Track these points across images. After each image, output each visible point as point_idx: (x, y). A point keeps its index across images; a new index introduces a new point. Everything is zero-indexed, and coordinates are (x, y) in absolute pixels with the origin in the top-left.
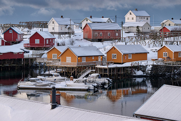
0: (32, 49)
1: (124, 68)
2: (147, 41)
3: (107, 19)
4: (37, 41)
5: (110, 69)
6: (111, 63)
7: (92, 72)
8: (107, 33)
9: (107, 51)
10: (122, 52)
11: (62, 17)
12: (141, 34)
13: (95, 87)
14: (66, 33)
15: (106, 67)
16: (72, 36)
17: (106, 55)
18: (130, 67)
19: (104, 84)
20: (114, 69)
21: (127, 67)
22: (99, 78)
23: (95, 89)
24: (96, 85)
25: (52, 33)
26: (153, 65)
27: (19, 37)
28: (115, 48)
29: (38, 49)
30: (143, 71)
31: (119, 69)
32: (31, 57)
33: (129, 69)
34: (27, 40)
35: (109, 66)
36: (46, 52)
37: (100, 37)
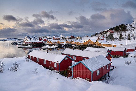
3: (57, 36)
4: (45, 40)
37: (56, 39)
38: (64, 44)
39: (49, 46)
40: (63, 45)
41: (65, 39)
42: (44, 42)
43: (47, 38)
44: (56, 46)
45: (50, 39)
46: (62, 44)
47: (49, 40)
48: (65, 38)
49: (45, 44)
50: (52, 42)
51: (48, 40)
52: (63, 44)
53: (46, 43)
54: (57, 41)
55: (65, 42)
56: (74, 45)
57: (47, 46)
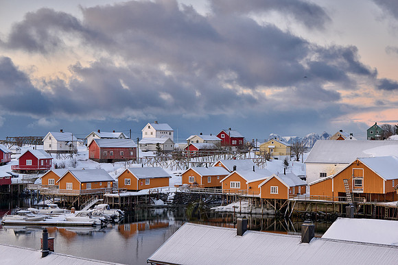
0: (22, 172)
1: (139, 196)
2: (169, 162)
3: (120, 133)
4: (29, 162)
5: (122, 198)
6: (124, 190)
7: (99, 201)
8: (119, 152)
9: (118, 175)
10: (138, 176)
11: (62, 131)
12: (162, 153)
13: (102, 221)
14: (66, 152)
15: (117, 195)
16: (74, 155)
17: (117, 180)
18: (148, 196)
19: (114, 217)
20: (127, 198)
21: (144, 196)
22: (108, 209)
23: (102, 224)
24: (103, 218)
25: (48, 152)
26: (177, 193)
27: (5, 157)
28: (128, 172)
29: (30, 172)
30: (164, 201)
31: (133, 198)
32: (21, 182)
33: (146, 198)
34: (15, 161)
35: (121, 195)
36: (41, 176)
37: (109, 156)
38: (172, 196)
39: (60, 205)
40: (160, 202)
41: (178, 156)
42: (20, 179)
43: (46, 146)
44: (111, 207)
45: (65, 159)
46: (154, 190)
47: (56, 160)
48: (177, 145)
49: (28, 195)
50: (82, 177)
51: (47, 162)
52: (164, 190)
53: (37, 183)
54: (114, 171)
55: (175, 180)
56: (239, 198)
57: (44, 206)
